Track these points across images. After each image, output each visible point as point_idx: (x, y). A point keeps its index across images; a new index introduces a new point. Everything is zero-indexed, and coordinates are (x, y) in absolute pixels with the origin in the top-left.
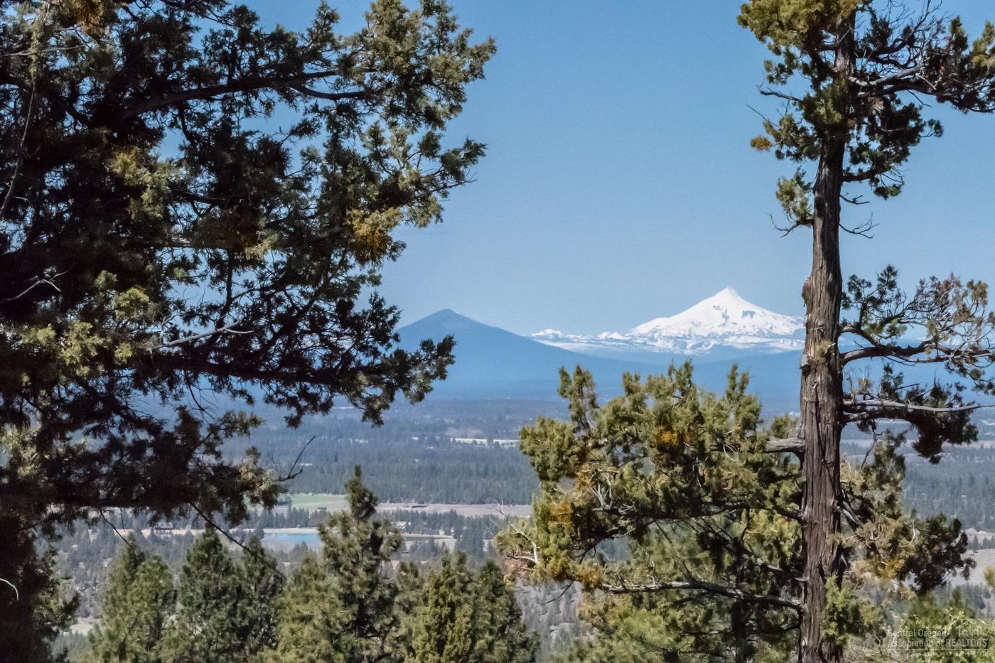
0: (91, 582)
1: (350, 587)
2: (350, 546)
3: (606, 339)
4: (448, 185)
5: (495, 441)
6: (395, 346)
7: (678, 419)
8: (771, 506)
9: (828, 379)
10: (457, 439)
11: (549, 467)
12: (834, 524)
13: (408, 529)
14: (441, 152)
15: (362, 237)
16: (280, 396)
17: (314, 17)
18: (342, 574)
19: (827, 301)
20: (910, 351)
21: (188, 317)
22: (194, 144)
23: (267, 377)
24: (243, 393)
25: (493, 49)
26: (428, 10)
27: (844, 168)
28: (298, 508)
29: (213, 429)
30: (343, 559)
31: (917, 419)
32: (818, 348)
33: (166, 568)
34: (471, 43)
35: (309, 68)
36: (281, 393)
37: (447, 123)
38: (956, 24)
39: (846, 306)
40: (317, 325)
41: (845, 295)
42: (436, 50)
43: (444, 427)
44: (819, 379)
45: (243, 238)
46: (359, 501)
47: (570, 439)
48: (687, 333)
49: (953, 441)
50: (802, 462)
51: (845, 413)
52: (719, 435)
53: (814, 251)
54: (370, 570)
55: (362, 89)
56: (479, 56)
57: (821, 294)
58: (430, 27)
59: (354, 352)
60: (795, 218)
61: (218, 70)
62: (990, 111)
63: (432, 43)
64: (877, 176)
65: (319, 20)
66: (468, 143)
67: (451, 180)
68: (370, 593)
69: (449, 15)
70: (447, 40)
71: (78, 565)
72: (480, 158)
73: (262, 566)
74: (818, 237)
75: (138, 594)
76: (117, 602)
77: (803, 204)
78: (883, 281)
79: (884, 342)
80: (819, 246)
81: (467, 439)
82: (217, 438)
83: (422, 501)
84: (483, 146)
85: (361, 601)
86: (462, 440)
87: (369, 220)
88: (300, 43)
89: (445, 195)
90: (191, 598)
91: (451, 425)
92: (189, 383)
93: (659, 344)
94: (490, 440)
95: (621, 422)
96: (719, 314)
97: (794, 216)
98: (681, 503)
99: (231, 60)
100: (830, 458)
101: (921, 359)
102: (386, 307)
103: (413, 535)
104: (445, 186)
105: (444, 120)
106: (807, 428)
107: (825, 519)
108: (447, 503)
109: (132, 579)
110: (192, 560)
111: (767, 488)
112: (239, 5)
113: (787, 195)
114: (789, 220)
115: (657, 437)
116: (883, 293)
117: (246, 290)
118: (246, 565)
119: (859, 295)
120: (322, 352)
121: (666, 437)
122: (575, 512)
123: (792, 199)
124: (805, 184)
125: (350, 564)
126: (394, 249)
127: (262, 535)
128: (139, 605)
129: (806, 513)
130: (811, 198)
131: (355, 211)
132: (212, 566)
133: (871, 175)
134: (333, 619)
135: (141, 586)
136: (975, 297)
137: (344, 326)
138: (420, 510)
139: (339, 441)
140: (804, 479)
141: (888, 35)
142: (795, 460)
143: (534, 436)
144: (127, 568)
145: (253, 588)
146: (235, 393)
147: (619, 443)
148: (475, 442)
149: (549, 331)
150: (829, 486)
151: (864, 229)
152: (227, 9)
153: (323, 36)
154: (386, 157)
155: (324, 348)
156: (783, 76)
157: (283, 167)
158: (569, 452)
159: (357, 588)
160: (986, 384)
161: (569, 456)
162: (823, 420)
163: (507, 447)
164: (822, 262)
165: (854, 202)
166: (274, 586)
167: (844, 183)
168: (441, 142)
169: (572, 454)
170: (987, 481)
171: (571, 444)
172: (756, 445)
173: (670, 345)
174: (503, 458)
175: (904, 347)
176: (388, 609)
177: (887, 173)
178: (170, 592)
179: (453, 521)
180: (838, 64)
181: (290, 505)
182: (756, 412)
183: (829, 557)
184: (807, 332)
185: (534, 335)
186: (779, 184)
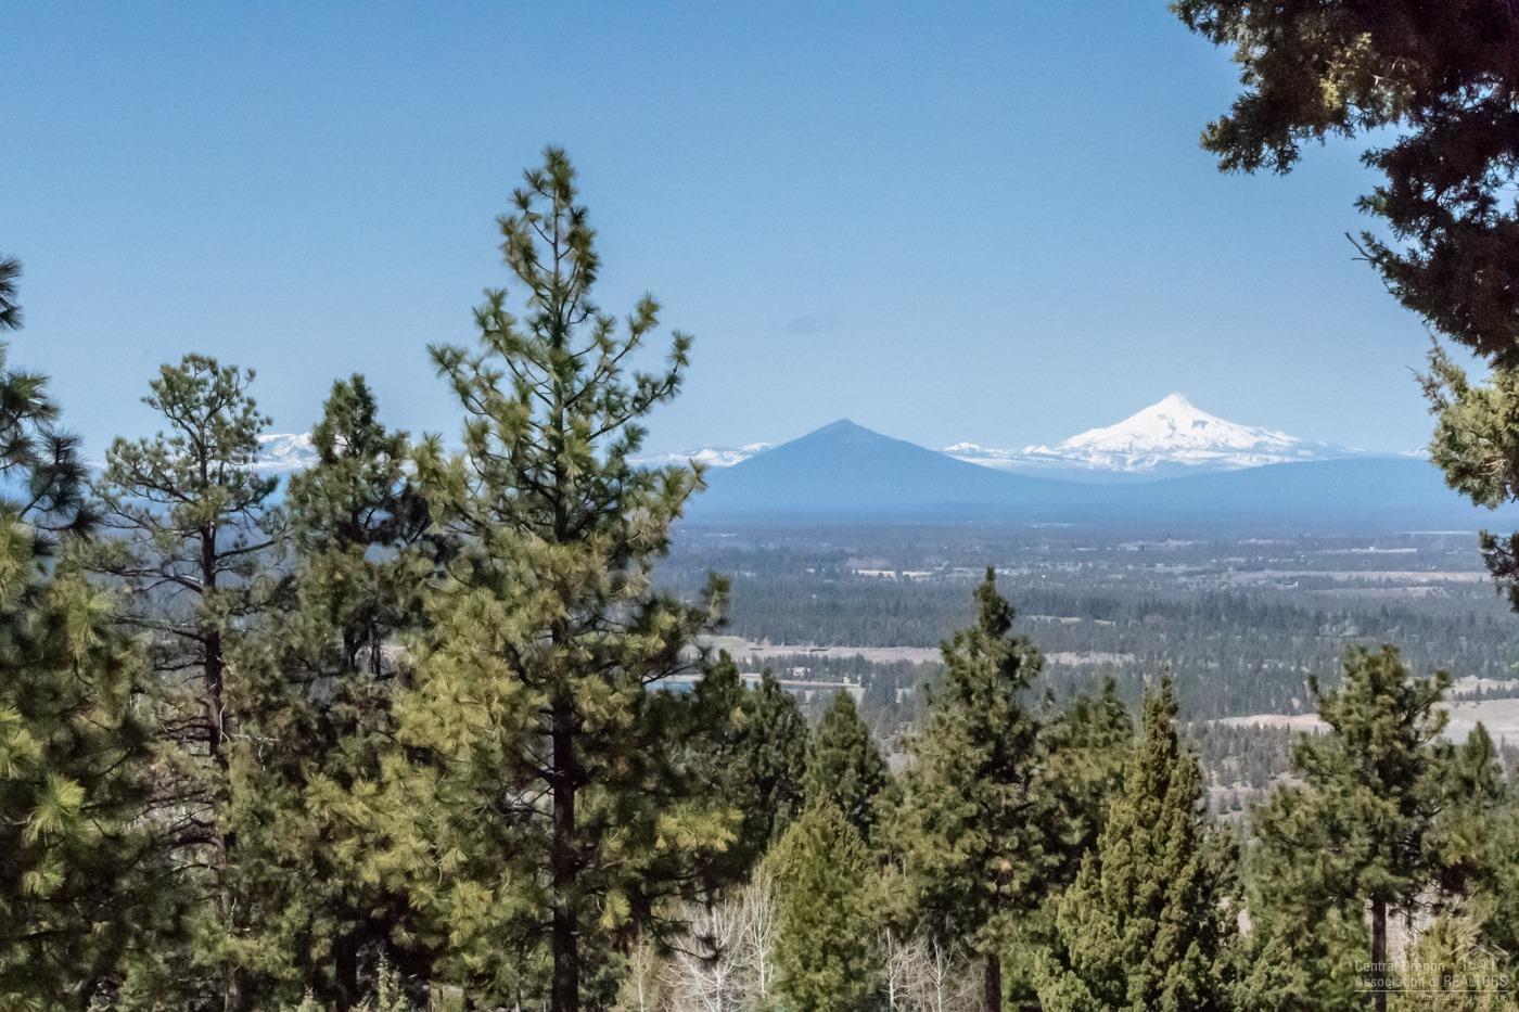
1: (984, 720)
2: (981, 668)
3: (1033, 454)
5: (905, 573)
10: (860, 572)
13: (807, 677)
30: (974, 684)
43: (845, 557)
46: (994, 613)
48: (1127, 447)
68: (1009, 727)
73: (777, 703)
81: (872, 571)
83: (821, 644)
85: (998, 738)
86: (866, 572)
91: (852, 555)
93: (1094, 460)
94: (899, 573)
96: (1164, 423)
103: (813, 683)
108: (851, 645)
134: (962, 760)
138: (821, 655)
148: (881, 575)
149: (965, 445)
163: (919, 580)
166: (793, 727)
170: (1489, 621)
173: (1107, 461)
174: (915, 594)
176: (1030, 746)
179: (860, 665)
185: (946, 449)
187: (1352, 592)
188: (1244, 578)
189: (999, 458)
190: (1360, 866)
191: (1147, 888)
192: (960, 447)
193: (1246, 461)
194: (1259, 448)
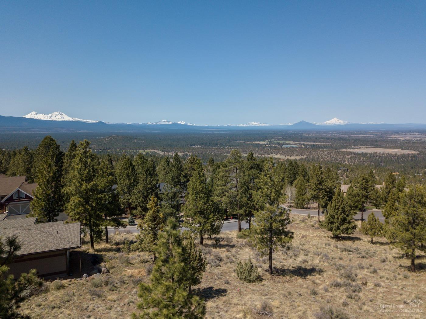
3: (321, 124)
5: (308, 135)
10: (304, 135)
48: (331, 123)
91: (303, 133)
96: (334, 120)
148: (306, 135)
163: (310, 136)
187: (353, 137)
188: (342, 136)
189: (318, 124)
190: (361, 199)
191: (337, 207)
192: (314, 123)
193: (343, 124)
194: (344, 123)
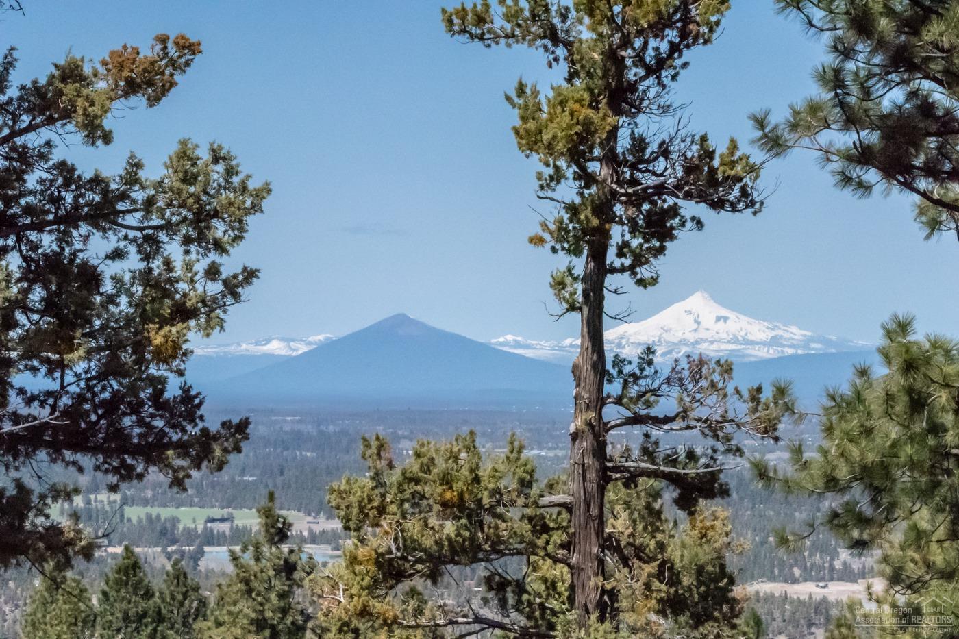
0: (21, 603)
1: (262, 612)
2: (262, 571)
4: (227, 303)
6: (201, 425)
7: (458, 480)
8: (542, 554)
9: (593, 444)
11: (351, 520)
12: (598, 568)
14: (224, 276)
15: (157, 346)
16: (106, 466)
17: (124, 165)
18: (254, 599)
19: (592, 378)
20: (667, 420)
21: (29, 401)
22: (29, 266)
23: (94, 450)
24: (74, 463)
25: (269, 191)
26: (216, 159)
27: (608, 262)
28: (240, 525)
29: (42, 497)
31: (673, 479)
32: (584, 417)
33: (86, 590)
34: (252, 185)
35: (121, 206)
36: (107, 463)
37: (232, 250)
38: (704, 139)
39: (610, 381)
40: (136, 409)
41: (608, 371)
42: (222, 191)
44: (585, 444)
45: (62, 347)
46: (273, 527)
47: (368, 496)
49: (706, 497)
50: (571, 515)
51: (608, 473)
52: (496, 492)
53: (582, 333)
54: (282, 596)
55: (164, 222)
56: (257, 196)
57: (587, 370)
58: (218, 173)
59: (167, 430)
60: (565, 306)
61: (47, 206)
62: (740, 211)
63: (219, 185)
64: (638, 269)
65: (128, 168)
66: (245, 269)
67: (229, 300)
68: (282, 618)
69: (234, 163)
70: (232, 183)
71: (7, 583)
72: (255, 280)
73: (184, 589)
74: (585, 322)
75: (57, 617)
76: (37, 625)
77: (573, 294)
78: (643, 359)
79: (643, 412)
80: (585, 330)
82: (45, 504)
84: (256, 270)
85: (273, 627)
87: (162, 332)
88: (113, 186)
89: (225, 312)
90: (111, 621)
92: (28, 456)
95: (409, 483)
96: (690, 319)
97: (564, 303)
98: (464, 551)
99: (57, 201)
100: (594, 512)
101: (674, 428)
102: (193, 393)
104: (225, 305)
105: (228, 247)
106: (574, 486)
107: (590, 565)
109: (52, 602)
110: (111, 583)
111: (539, 538)
112: (61, 159)
113: (559, 284)
114: (559, 307)
115: (441, 495)
116: (642, 370)
117: (75, 379)
118: (168, 588)
119: (620, 372)
120: (137, 431)
121: (448, 495)
122: (378, 558)
123: (564, 288)
124: (575, 276)
125: (262, 589)
126: (185, 354)
127: (202, 553)
128: (58, 628)
129: (574, 559)
130: (579, 287)
131: (151, 326)
132: (131, 590)
133: (632, 269)
135: (60, 609)
136: (721, 374)
137: (157, 409)
139: (285, 453)
140: (572, 530)
141: (645, 148)
142: (565, 515)
143: (340, 492)
144: (47, 590)
145: (175, 612)
146: (68, 464)
147: (408, 500)
149: (510, 337)
150: (593, 537)
151: (625, 314)
152: (51, 163)
153: (131, 178)
154: (177, 282)
155: (141, 426)
156: (553, 184)
157: (98, 287)
158: (369, 506)
159: (269, 614)
160: (734, 448)
161: (370, 510)
162: (588, 479)
164: (588, 344)
165: (615, 292)
166: (197, 609)
167: (608, 275)
168: (222, 269)
169: (372, 508)
171: (370, 501)
172: (530, 501)
175: (661, 416)
176: (300, 634)
177: (646, 266)
178: (89, 616)
180: (603, 173)
181: (232, 522)
182: (531, 473)
183: (593, 597)
184: (576, 404)
186: (552, 276)
194: (775, 341)
